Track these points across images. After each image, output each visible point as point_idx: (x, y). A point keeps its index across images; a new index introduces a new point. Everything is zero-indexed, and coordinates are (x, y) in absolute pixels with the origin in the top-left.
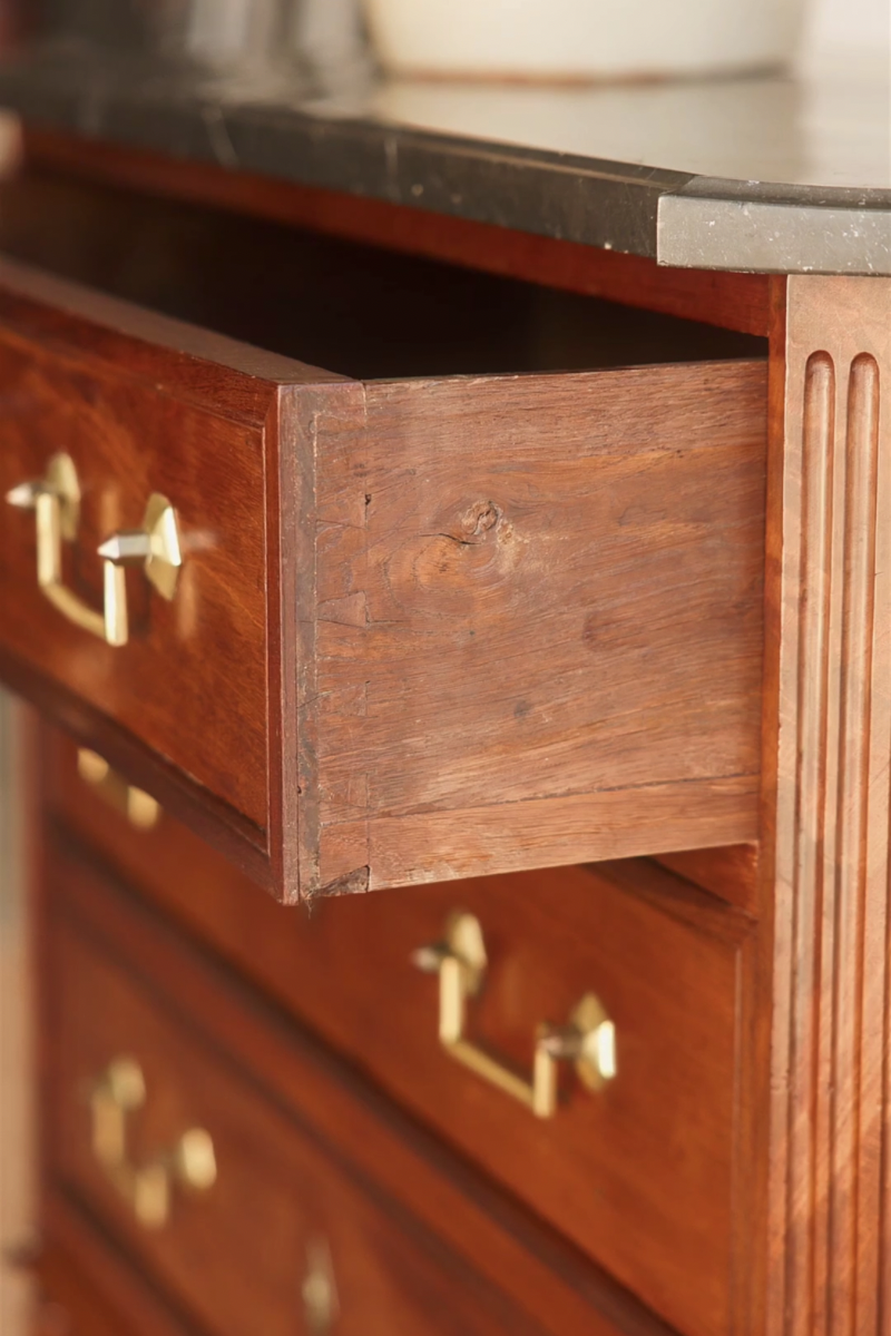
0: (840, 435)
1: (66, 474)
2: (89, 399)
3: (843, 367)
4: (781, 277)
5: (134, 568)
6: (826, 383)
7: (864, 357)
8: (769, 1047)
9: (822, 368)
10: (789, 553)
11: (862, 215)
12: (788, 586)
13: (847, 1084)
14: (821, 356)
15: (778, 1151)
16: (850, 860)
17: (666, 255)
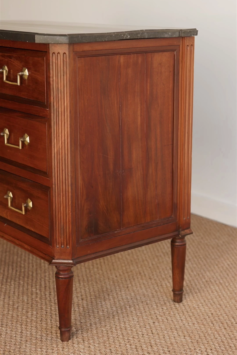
0: (56, 62)
1: (6, 68)
2: (11, 58)
3: (56, 54)
4: (49, 44)
5: (21, 77)
6: (54, 56)
7: (59, 53)
8: (51, 132)
9: (54, 54)
10: (51, 75)
11: (58, 37)
12: (51, 79)
13: (60, 136)
14: (54, 53)
15: (53, 144)
16: (60, 110)
17: (36, 42)
